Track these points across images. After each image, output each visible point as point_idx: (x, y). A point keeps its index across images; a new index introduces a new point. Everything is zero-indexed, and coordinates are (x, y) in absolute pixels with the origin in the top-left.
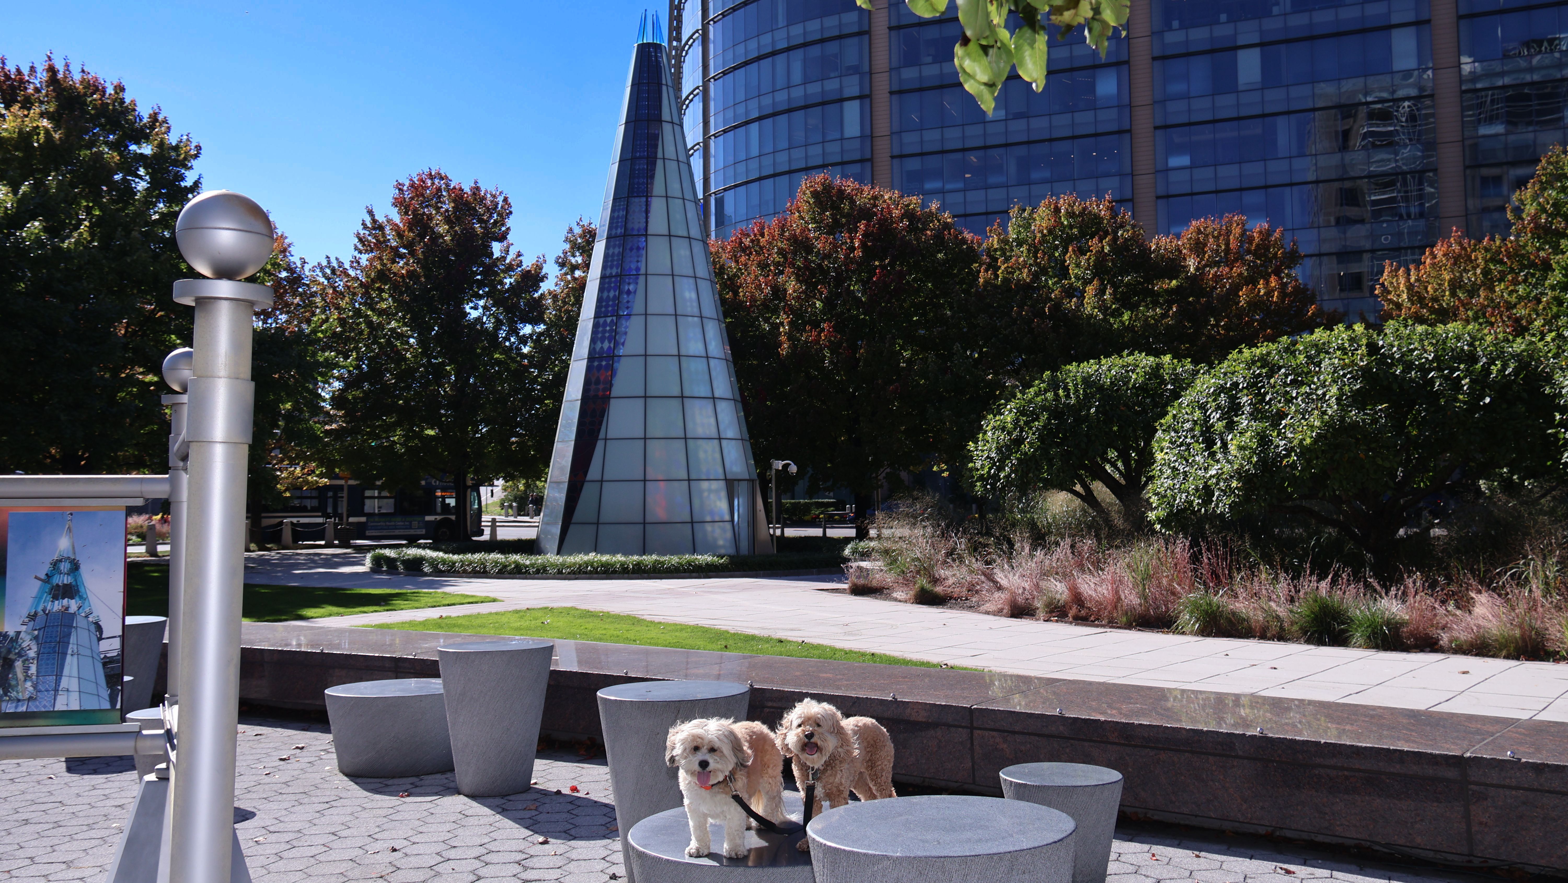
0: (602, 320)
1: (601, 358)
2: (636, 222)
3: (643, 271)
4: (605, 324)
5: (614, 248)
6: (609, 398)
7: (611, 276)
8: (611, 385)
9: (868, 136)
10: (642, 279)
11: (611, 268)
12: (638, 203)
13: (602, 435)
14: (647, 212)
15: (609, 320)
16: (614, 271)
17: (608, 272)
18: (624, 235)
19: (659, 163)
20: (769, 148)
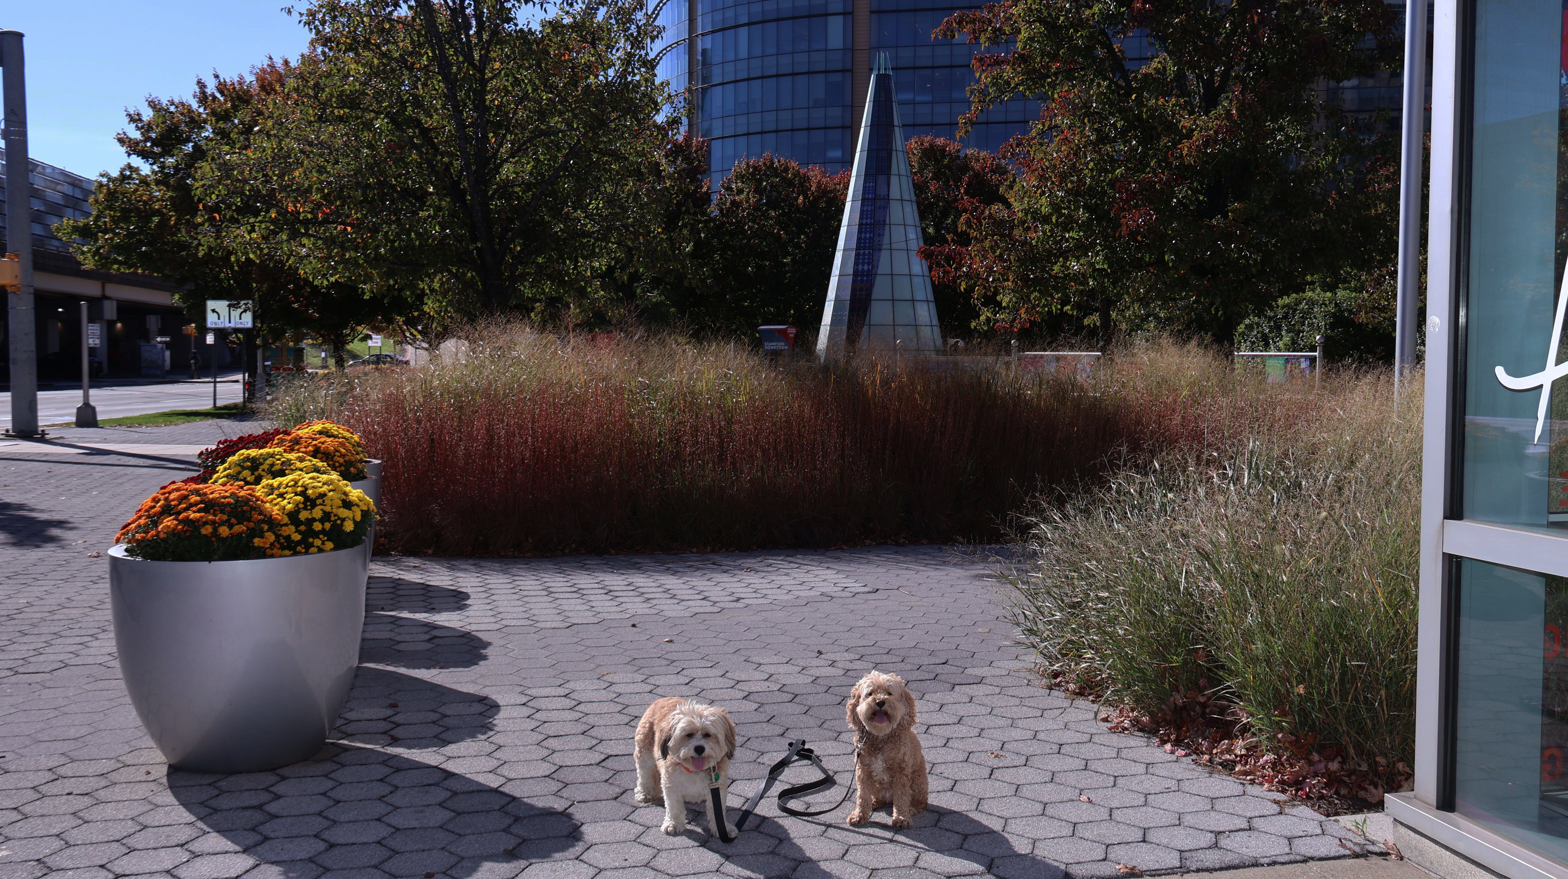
0: (862, 252)
1: (862, 275)
2: (882, 191)
3: (887, 222)
4: (864, 254)
5: (868, 206)
6: (870, 300)
7: (866, 224)
8: (871, 293)
9: (850, 49)
10: (887, 227)
11: (867, 219)
12: (882, 179)
13: (867, 322)
14: (889, 185)
15: (867, 252)
16: (869, 221)
17: (864, 221)
18: (874, 199)
19: (894, 153)
20: (758, 52)
